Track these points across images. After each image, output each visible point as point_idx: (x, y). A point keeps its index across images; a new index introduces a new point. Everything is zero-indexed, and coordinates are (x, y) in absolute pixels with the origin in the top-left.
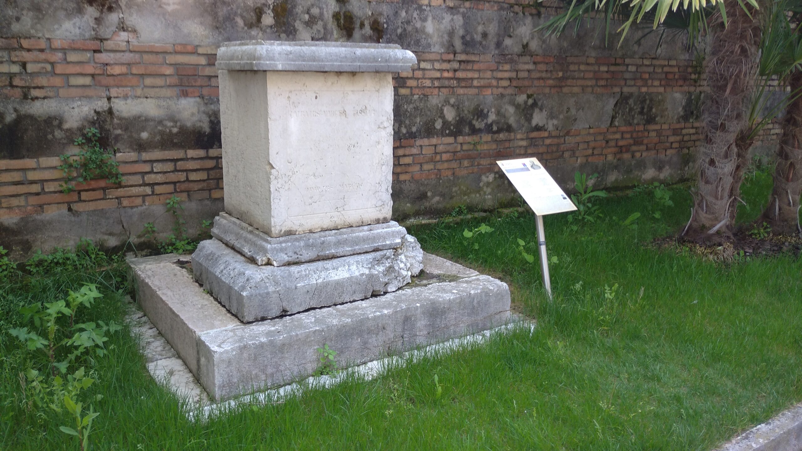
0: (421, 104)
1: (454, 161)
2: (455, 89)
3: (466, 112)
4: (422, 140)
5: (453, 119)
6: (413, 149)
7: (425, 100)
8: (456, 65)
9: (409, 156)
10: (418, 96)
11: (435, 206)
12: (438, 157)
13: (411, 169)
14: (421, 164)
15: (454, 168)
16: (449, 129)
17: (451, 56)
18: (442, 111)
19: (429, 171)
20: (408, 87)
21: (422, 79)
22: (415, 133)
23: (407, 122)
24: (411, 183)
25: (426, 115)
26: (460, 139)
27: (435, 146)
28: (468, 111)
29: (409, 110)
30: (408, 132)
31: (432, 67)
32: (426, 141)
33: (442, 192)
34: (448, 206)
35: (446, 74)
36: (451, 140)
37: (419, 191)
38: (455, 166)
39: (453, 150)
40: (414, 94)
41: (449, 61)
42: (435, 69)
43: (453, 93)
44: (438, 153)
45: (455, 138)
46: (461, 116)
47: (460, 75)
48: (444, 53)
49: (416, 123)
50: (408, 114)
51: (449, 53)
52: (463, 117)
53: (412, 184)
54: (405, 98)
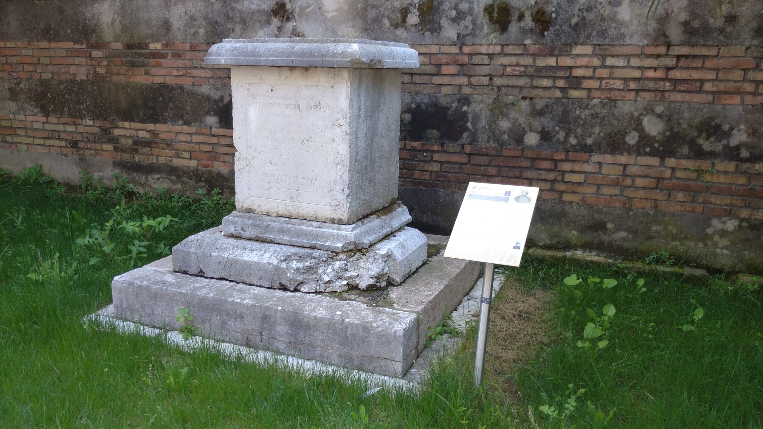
0: (604, 111)
1: (658, 191)
2: (667, 94)
3: (685, 126)
4: (601, 156)
5: (659, 133)
6: (585, 165)
7: (611, 106)
8: (670, 62)
9: (579, 172)
10: (599, 100)
11: (618, 243)
12: (628, 181)
13: (581, 189)
14: (598, 186)
15: (656, 200)
16: (651, 146)
17: (662, 50)
18: (639, 122)
19: (611, 196)
20: (585, 89)
21: (608, 79)
22: (591, 146)
23: (579, 131)
24: (580, 206)
25: (611, 125)
26: (671, 162)
27: (625, 166)
28: (689, 125)
29: (583, 116)
30: (579, 144)
31: (626, 64)
32: (608, 158)
33: (631, 227)
34: (642, 248)
35: (651, 74)
36: (655, 161)
37: (593, 218)
38: (659, 197)
39: (657, 175)
40: (594, 98)
41: (658, 56)
42: (631, 67)
43: (662, 99)
44: (630, 176)
45: (662, 159)
46: (675, 130)
47: (677, 74)
48: (647, 45)
49: (593, 133)
50: (582, 122)
51: (657, 46)
52: (679, 132)
53: (582, 208)
54: (579, 102)
